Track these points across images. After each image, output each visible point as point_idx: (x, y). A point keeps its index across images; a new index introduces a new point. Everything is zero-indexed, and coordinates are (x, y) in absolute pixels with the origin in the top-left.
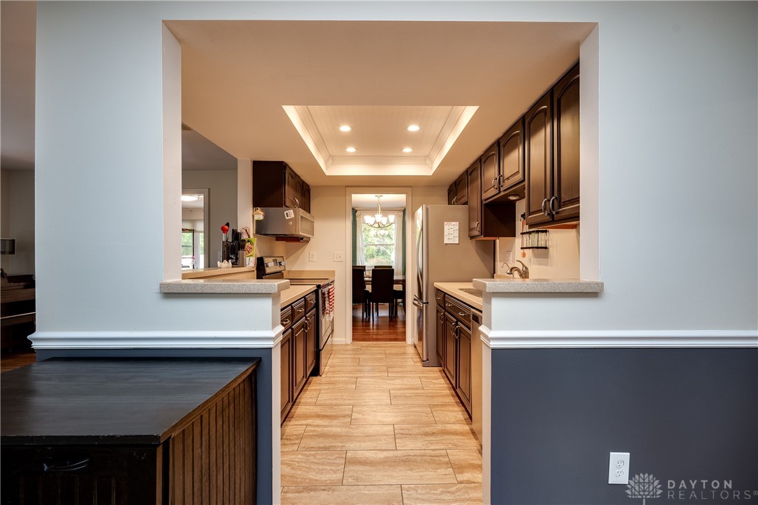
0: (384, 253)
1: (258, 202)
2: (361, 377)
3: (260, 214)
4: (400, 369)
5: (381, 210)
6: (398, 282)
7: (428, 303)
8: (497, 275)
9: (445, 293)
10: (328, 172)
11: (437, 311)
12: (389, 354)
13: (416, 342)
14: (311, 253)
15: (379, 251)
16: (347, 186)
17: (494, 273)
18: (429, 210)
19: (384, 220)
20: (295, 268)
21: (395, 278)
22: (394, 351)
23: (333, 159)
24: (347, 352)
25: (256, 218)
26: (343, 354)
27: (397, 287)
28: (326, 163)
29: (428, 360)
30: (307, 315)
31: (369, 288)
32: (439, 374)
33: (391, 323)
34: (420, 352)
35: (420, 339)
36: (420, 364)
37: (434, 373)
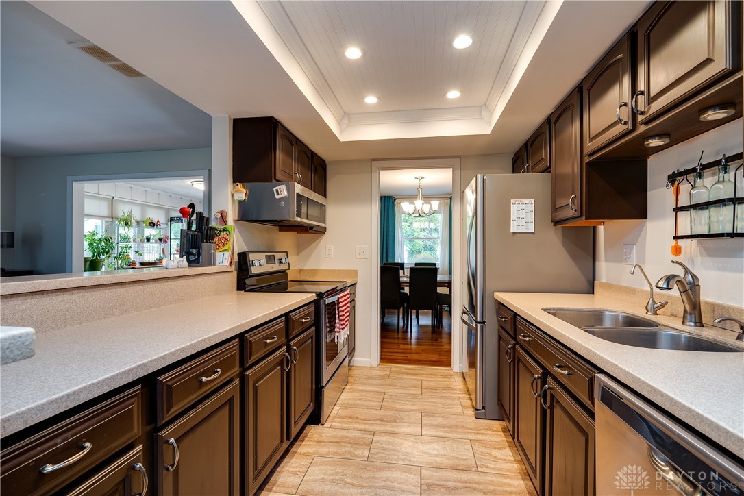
0: (431, 249)
1: (239, 176)
2: (380, 433)
3: (240, 192)
4: (440, 421)
5: (422, 195)
6: (442, 284)
7: (484, 322)
8: (602, 284)
9: (516, 314)
10: (343, 137)
11: (500, 338)
12: (427, 388)
13: (466, 369)
14: (328, 247)
15: (425, 246)
16: (374, 160)
17: (594, 279)
18: (487, 182)
19: (426, 208)
20: (309, 266)
21: (439, 278)
22: (434, 382)
23: (349, 119)
24: (370, 381)
25: (237, 197)
26: (364, 384)
27: (442, 290)
28: (339, 123)
29: (483, 408)
30: (292, 343)
31: (407, 290)
32: (501, 438)
33: (434, 335)
34: (471, 387)
35: (472, 364)
36: (471, 412)
37: (494, 432)
